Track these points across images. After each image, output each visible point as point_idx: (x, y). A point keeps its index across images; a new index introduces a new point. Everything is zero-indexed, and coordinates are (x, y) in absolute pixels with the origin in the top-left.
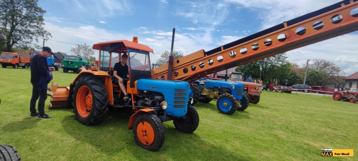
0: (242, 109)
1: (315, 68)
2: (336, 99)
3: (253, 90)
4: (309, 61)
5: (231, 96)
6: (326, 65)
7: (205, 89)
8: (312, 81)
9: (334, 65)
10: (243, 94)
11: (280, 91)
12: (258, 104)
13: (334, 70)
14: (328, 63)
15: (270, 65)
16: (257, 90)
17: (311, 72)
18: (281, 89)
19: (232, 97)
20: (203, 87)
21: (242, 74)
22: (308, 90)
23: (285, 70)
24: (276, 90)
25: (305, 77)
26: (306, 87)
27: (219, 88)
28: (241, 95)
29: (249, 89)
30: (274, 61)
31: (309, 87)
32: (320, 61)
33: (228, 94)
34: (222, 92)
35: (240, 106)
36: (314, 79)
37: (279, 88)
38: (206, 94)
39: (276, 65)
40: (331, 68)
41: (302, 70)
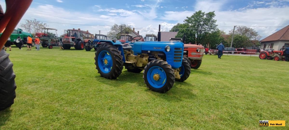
0: (182, 80)
1: (238, 34)
2: (262, 58)
3: (195, 54)
4: (235, 27)
5: (164, 63)
6: (247, 30)
7: (132, 54)
8: (236, 44)
9: (253, 31)
10: (183, 59)
11: (213, 54)
12: (199, 68)
13: (253, 35)
14: (248, 29)
15: (203, 32)
16: (199, 53)
17: (236, 37)
18: (215, 52)
19: (165, 65)
20: (130, 52)
21: (180, 39)
22: (234, 52)
23: (216, 36)
24: (210, 53)
25: (232, 42)
26: (233, 49)
27: (149, 52)
28: (180, 60)
29: (189, 52)
30: (207, 29)
31: (235, 49)
32: (242, 28)
33: (159, 61)
34: (153, 57)
35: (179, 76)
36: (238, 42)
37: (213, 51)
38: (133, 61)
39: (208, 32)
40: (250, 33)
41: (228, 36)
